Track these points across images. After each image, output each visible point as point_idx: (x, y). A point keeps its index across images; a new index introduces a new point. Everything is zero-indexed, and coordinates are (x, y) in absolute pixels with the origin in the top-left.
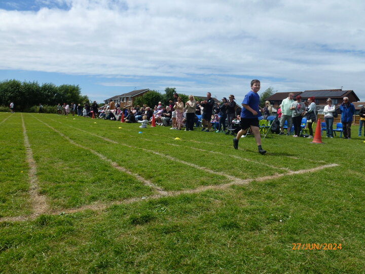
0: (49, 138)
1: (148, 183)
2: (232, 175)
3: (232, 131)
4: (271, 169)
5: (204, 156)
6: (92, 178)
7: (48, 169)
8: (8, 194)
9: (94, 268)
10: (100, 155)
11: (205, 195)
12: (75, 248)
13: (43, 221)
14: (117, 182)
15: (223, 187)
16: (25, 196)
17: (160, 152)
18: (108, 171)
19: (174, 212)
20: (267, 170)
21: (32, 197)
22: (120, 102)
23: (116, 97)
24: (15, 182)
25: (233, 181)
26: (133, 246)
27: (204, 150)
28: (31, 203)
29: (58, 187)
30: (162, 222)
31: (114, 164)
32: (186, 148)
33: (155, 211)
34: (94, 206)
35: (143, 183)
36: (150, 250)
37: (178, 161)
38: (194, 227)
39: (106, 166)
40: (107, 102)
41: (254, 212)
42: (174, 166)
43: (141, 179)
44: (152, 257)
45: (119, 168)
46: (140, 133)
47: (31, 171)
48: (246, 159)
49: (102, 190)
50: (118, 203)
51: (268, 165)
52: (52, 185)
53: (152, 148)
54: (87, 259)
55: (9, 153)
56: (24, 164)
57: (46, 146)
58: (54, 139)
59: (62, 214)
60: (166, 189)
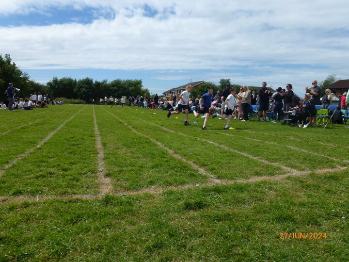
0: (115, 127)
1: (202, 171)
2: (288, 166)
3: (289, 121)
4: (332, 161)
5: (258, 146)
6: (151, 164)
7: (113, 154)
8: (81, 174)
9: (149, 247)
10: (158, 143)
11: (259, 186)
12: (133, 227)
13: (108, 201)
14: (173, 168)
15: (278, 178)
16: (94, 177)
17: (214, 142)
18: (165, 158)
19: (227, 200)
20: (327, 162)
21: (99, 179)
22: (177, 94)
23: (174, 89)
24: (86, 165)
25: (289, 172)
26: (186, 231)
27: (259, 140)
28: (99, 184)
29: (121, 171)
30: (215, 210)
31: (171, 151)
32: (240, 138)
33: (208, 199)
34: (152, 190)
35: (197, 171)
36: (202, 235)
37: (231, 150)
38: (247, 217)
39: (164, 153)
40: (165, 93)
41: (312, 206)
42: (228, 156)
43: (195, 167)
44: (204, 243)
45: (175, 156)
46: (195, 123)
47: (99, 155)
48: (303, 150)
49: (160, 175)
50: (174, 189)
51: (329, 157)
52: (116, 169)
53: (206, 137)
54: (144, 238)
55: (83, 139)
56: (93, 149)
57: (112, 134)
58: (119, 128)
59: (124, 195)
60: (219, 178)
